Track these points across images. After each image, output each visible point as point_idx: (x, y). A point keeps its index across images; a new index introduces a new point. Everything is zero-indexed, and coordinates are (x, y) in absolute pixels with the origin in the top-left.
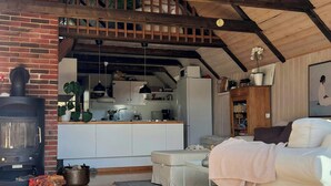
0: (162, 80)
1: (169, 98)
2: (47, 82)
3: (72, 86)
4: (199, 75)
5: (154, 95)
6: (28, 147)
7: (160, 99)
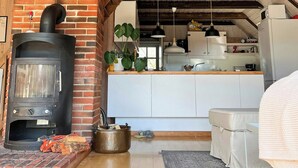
0: (243, 30)
1: (254, 50)
2: (84, 20)
3: (123, 29)
4: (284, 15)
5: (235, 47)
6: (49, 96)
7: (243, 51)
